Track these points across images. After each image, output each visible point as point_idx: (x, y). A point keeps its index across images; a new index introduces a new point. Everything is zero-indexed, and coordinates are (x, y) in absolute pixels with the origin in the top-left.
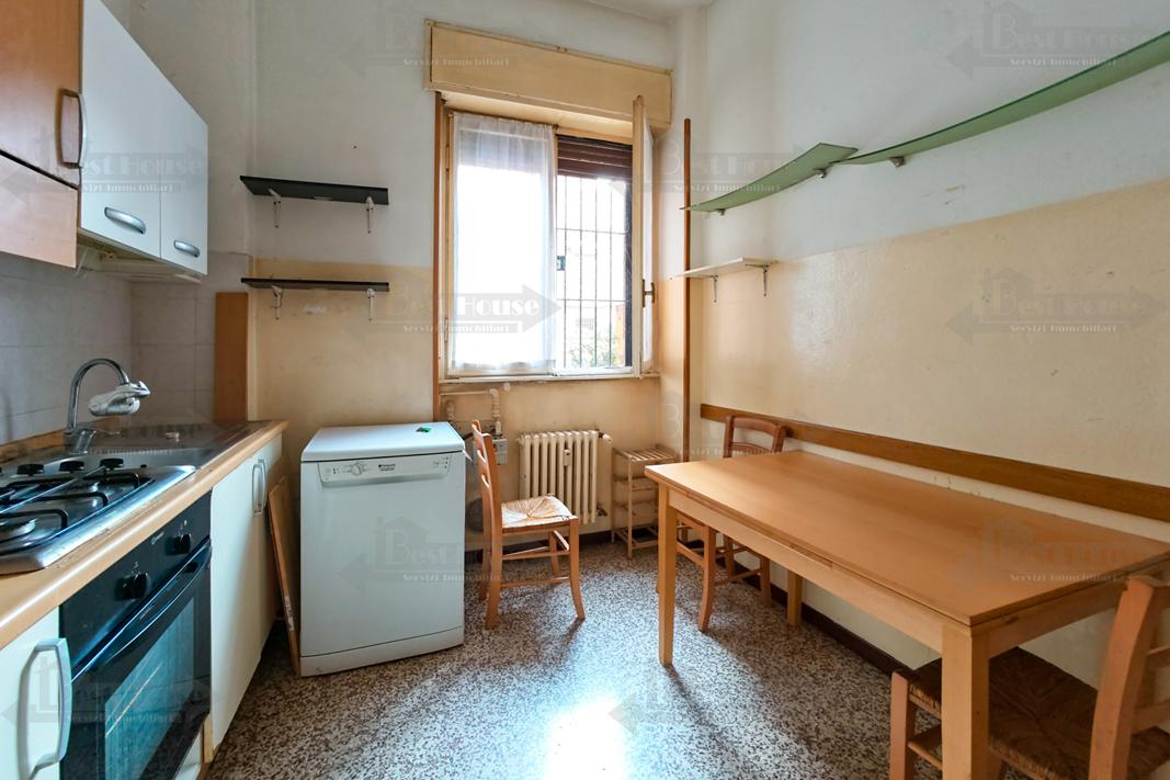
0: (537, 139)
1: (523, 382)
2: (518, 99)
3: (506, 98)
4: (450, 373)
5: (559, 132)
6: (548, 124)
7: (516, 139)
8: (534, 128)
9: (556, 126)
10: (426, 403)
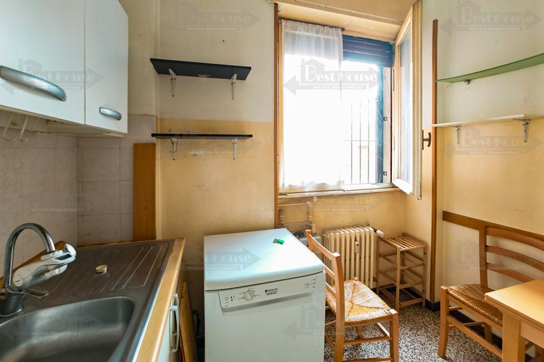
0: (332, 38)
1: (325, 196)
2: (326, 9)
3: (319, 8)
5: (345, 33)
6: (338, 28)
7: (319, 38)
8: (331, 30)
9: (343, 29)
10: (269, 215)
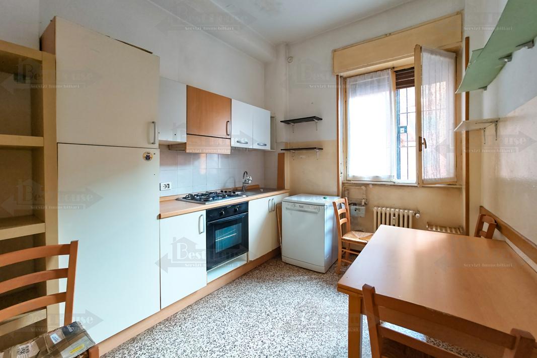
0: (383, 77)
1: (377, 184)
4: (348, 179)
5: (395, 70)
6: (388, 69)
7: (373, 81)
9: (393, 68)
